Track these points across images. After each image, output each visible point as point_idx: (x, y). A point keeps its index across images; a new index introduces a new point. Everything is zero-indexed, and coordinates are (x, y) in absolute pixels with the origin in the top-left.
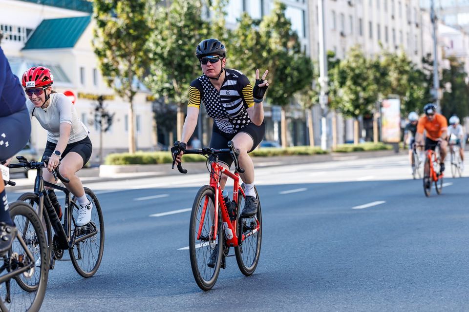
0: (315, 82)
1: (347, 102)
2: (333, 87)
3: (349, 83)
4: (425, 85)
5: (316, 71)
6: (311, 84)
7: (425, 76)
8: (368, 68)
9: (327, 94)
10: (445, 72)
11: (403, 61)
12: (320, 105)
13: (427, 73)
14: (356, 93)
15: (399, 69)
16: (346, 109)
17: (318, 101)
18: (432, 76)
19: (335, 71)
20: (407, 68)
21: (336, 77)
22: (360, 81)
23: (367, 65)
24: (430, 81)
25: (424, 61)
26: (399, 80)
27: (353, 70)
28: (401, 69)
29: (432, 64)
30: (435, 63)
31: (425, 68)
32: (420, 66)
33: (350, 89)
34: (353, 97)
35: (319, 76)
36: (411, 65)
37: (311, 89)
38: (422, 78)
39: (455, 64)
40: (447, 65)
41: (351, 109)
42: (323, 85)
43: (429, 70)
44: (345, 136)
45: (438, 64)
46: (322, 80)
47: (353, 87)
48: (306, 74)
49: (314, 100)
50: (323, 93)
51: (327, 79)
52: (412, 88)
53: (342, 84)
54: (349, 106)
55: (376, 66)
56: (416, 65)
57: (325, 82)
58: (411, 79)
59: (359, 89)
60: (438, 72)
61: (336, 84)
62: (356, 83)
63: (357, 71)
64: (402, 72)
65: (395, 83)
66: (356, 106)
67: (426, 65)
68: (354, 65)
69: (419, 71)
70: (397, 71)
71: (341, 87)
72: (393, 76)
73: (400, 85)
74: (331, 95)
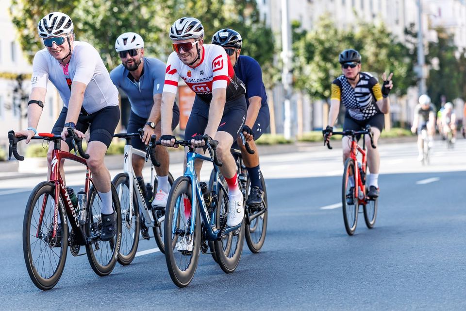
0: (276, 57)
1: (315, 82)
2: (298, 64)
3: (317, 58)
4: (407, 60)
5: (277, 45)
6: (271, 60)
7: (408, 50)
8: (340, 41)
9: (292, 71)
10: (431, 45)
11: (382, 32)
12: (283, 85)
13: (410, 46)
14: (326, 71)
15: (377, 42)
16: (313, 90)
17: (280, 80)
18: (416, 50)
19: (301, 44)
20: (387, 41)
21: (302, 51)
22: (331, 56)
23: (339, 37)
24: (414, 56)
25: (407, 32)
26: (376, 55)
27: (321, 43)
28: (379, 42)
29: (415, 36)
30: (420, 35)
31: (407, 41)
32: (402, 38)
33: (319, 66)
34: (322, 75)
35: (281, 50)
36: (391, 37)
37: (272, 66)
38: (404, 52)
39: (443, 35)
40: (433, 37)
41: (320, 89)
42: (286, 60)
43: (412, 43)
44: (312, 122)
45: (424, 36)
46: (284, 55)
47: (322, 63)
48: (266, 48)
49: (275, 79)
50: (286, 71)
51: (291, 54)
52: (392, 65)
53: (309, 59)
54: (317, 87)
55: (350, 39)
56: (396, 37)
57: (289, 58)
58: (392, 54)
59: (329, 65)
60: (423, 46)
61: (302, 60)
62: (325, 59)
63: (327, 45)
64: (380, 46)
65: (372, 59)
66: (327, 87)
67: (409, 38)
68: (323, 37)
69: (400, 45)
70: (374, 45)
71: (308, 63)
72: (369, 50)
73: (378, 61)
74: (296, 73)
